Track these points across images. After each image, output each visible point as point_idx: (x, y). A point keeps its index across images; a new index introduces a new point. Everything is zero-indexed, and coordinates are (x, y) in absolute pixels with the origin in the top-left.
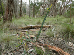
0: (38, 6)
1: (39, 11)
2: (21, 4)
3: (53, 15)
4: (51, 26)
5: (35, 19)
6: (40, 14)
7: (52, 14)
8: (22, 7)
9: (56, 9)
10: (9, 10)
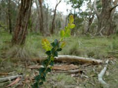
0: (80, 17)
1: (81, 26)
2: (55, 15)
3: (106, 33)
4: (99, 61)
5: (72, 39)
6: (83, 30)
7: (104, 32)
8: (56, 19)
9: (112, 23)
10: (20, 25)
